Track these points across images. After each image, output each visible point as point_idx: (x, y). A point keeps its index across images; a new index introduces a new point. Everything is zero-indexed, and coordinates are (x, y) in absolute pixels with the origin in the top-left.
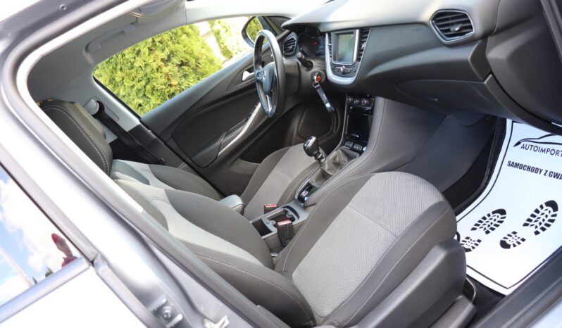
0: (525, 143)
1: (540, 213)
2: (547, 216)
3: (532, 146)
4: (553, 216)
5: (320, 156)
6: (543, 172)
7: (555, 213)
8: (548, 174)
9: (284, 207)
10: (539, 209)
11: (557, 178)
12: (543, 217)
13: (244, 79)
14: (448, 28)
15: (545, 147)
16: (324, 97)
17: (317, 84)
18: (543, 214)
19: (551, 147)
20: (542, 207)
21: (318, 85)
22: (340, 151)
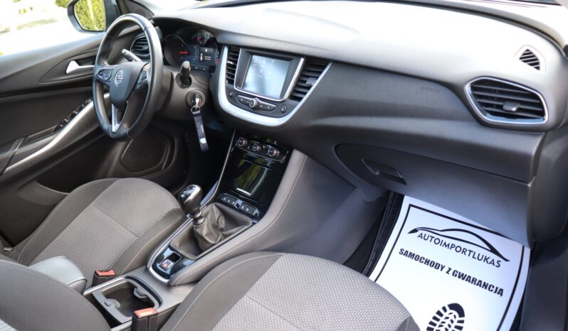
0: (424, 232)
1: (444, 317)
2: (452, 321)
3: (432, 237)
4: (459, 322)
5: (198, 215)
6: (446, 269)
7: (461, 319)
8: (451, 272)
9: (128, 277)
10: (442, 311)
11: (463, 279)
12: (448, 322)
13: (68, 71)
14: (501, 103)
15: (448, 241)
16: (201, 129)
17: (198, 109)
18: (447, 318)
19: (457, 243)
20: (445, 310)
21: (199, 112)
22: (214, 207)
